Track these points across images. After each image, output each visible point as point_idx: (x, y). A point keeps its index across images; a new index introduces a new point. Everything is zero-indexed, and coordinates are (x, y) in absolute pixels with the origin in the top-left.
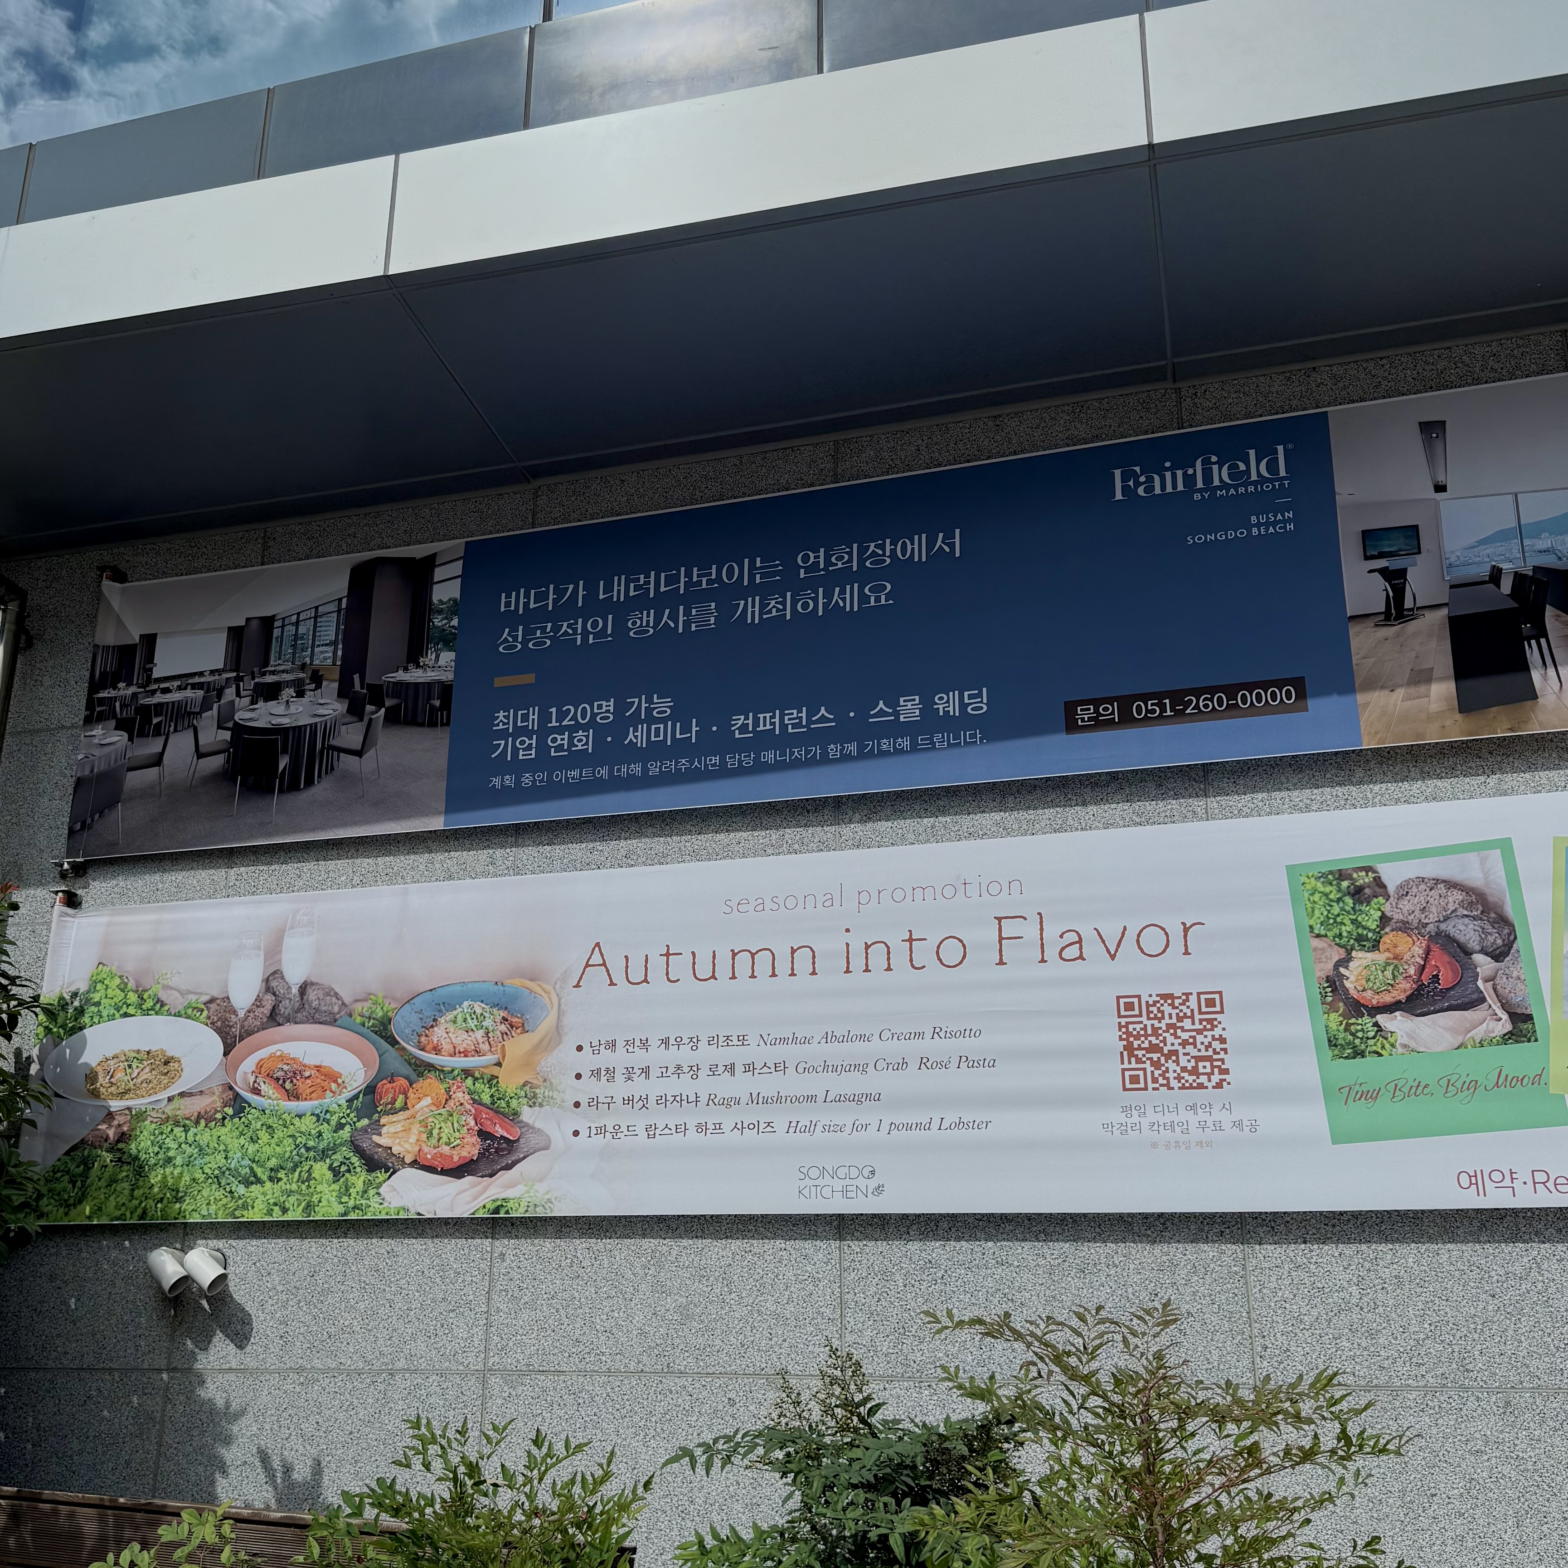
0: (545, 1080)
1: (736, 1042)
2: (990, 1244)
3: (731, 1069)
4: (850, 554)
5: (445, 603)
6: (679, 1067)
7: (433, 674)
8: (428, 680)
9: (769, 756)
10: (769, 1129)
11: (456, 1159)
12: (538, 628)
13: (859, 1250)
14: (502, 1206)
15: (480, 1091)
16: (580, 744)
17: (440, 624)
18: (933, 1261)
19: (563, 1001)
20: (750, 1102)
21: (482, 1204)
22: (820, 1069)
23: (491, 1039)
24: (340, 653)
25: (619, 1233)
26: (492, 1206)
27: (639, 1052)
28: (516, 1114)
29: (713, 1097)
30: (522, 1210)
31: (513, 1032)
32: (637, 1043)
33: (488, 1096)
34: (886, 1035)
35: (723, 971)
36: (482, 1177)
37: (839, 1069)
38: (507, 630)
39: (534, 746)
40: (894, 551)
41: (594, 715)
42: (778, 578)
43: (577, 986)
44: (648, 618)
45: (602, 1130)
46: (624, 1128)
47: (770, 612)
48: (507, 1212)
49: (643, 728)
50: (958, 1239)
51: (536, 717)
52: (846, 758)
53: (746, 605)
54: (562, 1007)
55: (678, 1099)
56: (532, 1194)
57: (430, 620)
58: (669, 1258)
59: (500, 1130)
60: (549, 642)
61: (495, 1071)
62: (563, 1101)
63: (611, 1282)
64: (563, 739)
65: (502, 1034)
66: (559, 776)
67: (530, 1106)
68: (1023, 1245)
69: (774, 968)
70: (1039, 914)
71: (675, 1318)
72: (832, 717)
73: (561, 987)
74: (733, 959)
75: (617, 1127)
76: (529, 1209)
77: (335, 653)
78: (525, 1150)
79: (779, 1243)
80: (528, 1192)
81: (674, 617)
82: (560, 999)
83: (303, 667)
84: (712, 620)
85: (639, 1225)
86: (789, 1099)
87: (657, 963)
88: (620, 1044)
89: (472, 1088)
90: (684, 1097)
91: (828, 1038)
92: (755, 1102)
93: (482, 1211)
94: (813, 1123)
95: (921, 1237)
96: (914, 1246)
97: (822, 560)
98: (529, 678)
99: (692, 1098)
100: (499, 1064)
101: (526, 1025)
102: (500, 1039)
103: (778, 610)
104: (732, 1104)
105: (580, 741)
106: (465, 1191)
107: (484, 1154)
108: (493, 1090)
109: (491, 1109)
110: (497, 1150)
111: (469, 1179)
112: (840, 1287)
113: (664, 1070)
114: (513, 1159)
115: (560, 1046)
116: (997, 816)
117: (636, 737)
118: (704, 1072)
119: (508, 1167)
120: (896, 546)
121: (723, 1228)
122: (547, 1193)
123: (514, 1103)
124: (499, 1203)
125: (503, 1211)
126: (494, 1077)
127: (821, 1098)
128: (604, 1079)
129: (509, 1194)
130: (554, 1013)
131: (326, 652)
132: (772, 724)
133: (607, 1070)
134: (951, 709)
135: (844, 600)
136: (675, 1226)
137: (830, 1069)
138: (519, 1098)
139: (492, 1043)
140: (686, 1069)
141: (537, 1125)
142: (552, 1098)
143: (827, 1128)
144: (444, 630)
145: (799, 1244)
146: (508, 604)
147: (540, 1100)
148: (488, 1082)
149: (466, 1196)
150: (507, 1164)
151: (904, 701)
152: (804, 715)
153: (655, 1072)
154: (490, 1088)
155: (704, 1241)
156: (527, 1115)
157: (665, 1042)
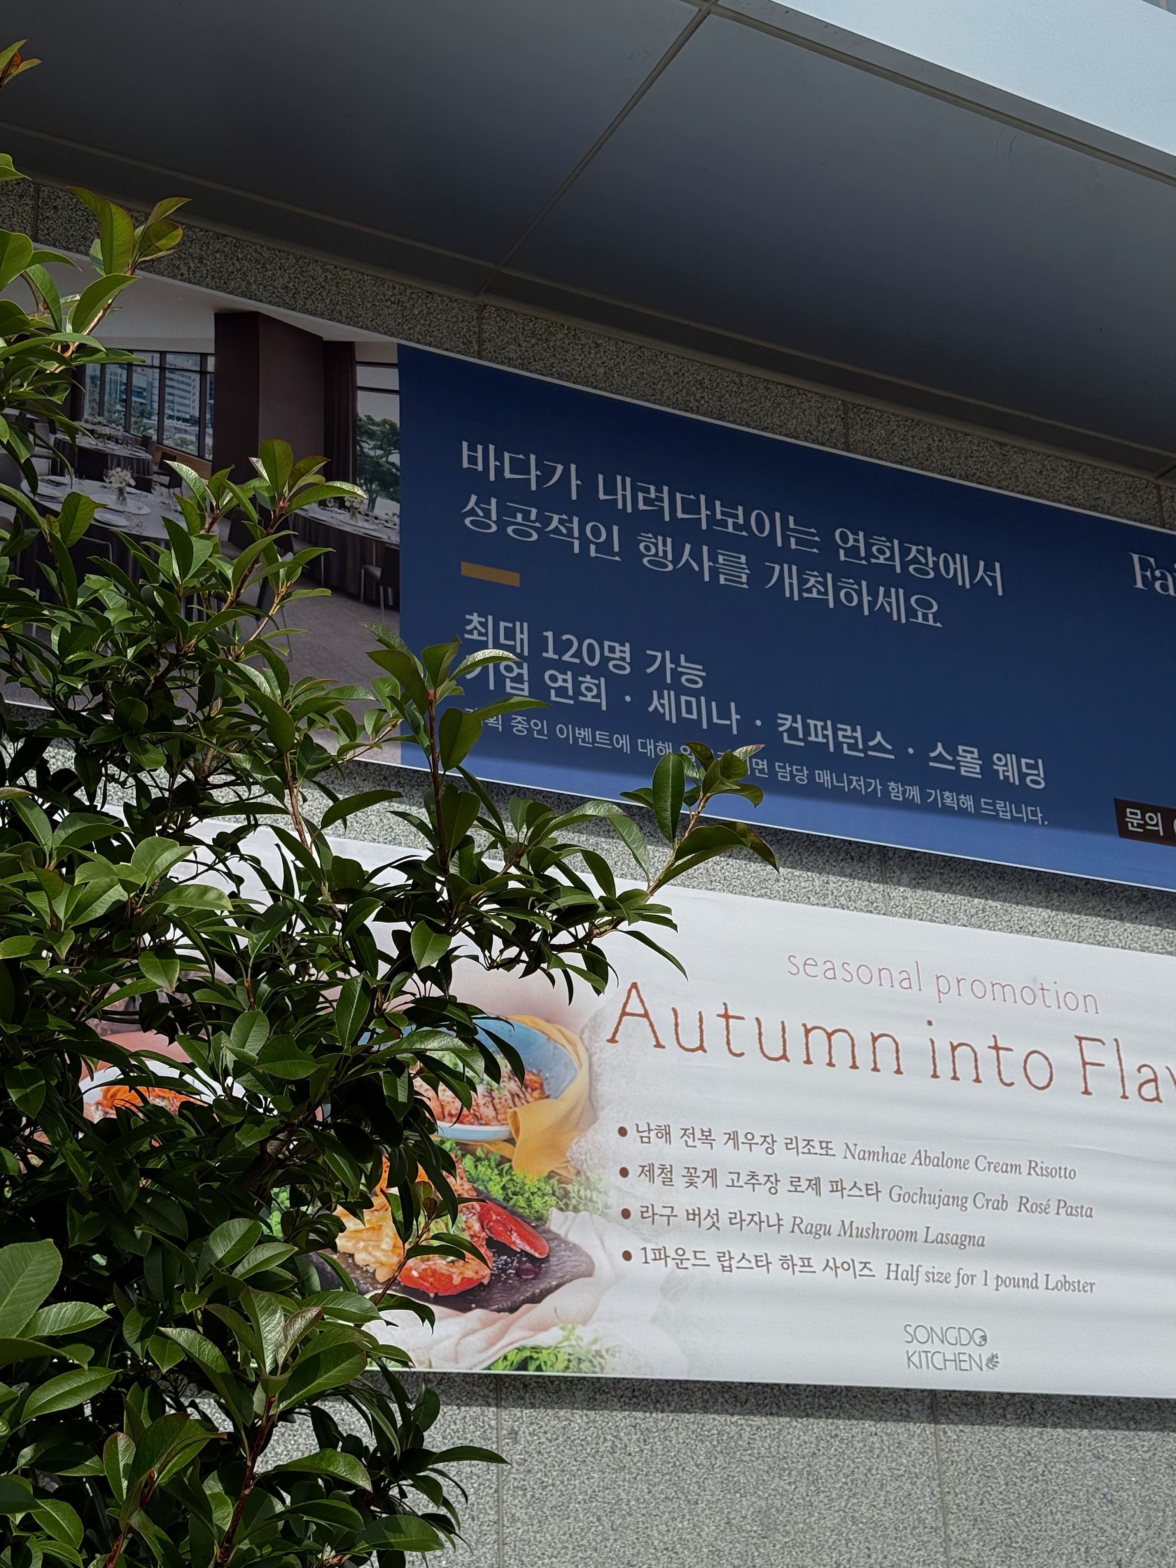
0: (578, 1173)
1: (818, 1150)
2: (1085, 1432)
3: (815, 1184)
4: (892, 549)
5: (378, 425)
6: (753, 1176)
7: (366, 525)
8: (361, 532)
9: (825, 778)
10: (866, 1272)
11: (456, 1280)
12: (521, 511)
13: (955, 1437)
14: (531, 1358)
15: (486, 1178)
16: (589, 694)
17: (372, 453)
18: (1032, 1452)
19: (595, 1058)
20: (842, 1233)
21: (501, 1354)
22: (916, 1198)
23: (496, 1101)
24: (209, 441)
25: (673, 1404)
26: (517, 1358)
27: (702, 1148)
28: (541, 1218)
29: (798, 1221)
30: (560, 1365)
31: (528, 1095)
32: (698, 1135)
33: (498, 1187)
34: (982, 1164)
35: (796, 1051)
36: (499, 1311)
37: (937, 1200)
38: (474, 498)
39: (526, 678)
40: (936, 564)
41: (605, 660)
42: (815, 550)
43: (613, 1040)
44: (664, 547)
45: (661, 1255)
46: (689, 1255)
47: (809, 591)
48: (539, 1368)
49: (669, 697)
50: (1055, 1426)
51: (525, 637)
52: (907, 804)
53: (782, 571)
54: (595, 1067)
55: (756, 1218)
56: (574, 1343)
57: (356, 443)
58: (740, 1443)
59: (518, 1241)
60: (535, 537)
61: (507, 1150)
62: (607, 1207)
63: (668, 1477)
64: (565, 680)
65: (512, 1095)
66: (564, 731)
67: (561, 1209)
68: (1116, 1433)
69: (854, 1057)
70: (1116, 1040)
71: (755, 1528)
72: (890, 747)
73: (590, 1038)
74: (807, 1036)
75: (680, 1252)
76: (571, 1365)
77: (201, 437)
78: (559, 1274)
79: (868, 1425)
80: (567, 1339)
81: (696, 555)
82: (590, 1057)
83: (145, 442)
84: (744, 579)
85: (699, 1394)
86: (886, 1234)
87: (714, 1025)
88: (676, 1133)
89: (473, 1172)
90: (764, 1218)
91: (922, 1158)
92: (848, 1234)
93: (501, 1364)
94: (915, 1269)
95: (1018, 1421)
96: (1012, 1433)
97: (862, 545)
98: (512, 579)
99: (773, 1221)
100: (511, 1141)
101: (545, 1086)
102: (510, 1102)
103: (819, 592)
104: (821, 1232)
105: (589, 689)
106: (474, 1331)
107: (498, 1276)
108: (505, 1179)
109: (505, 1208)
110: (519, 1273)
111: (477, 1314)
112: (939, 1486)
113: (735, 1176)
114: (542, 1286)
115: (595, 1126)
116: (1045, 913)
117: (663, 706)
118: (784, 1186)
119: (536, 1299)
120: (938, 558)
121: (802, 1403)
122: (595, 1342)
123: (537, 1203)
124: (527, 1353)
125: (532, 1366)
126: (504, 1160)
127: (921, 1237)
128: (658, 1180)
129: (542, 1339)
130: (583, 1075)
131: (186, 432)
132: (825, 737)
133: (663, 1168)
134: (1010, 774)
135: (890, 604)
136: (744, 1398)
137: (927, 1199)
138: (544, 1195)
139: (498, 1106)
140: (763, 1180)
141: (573, 1238)
142: (591, 1200)
143: (931, 1276)
144: (379, 465)
145: (891, 1426)
146: (473, 460)
147: (574, 1202)
148: (498, 1165)
149: (477, 1340)
150: (533, 1294)
151: (964, 751)
152: (858, 734)
153: (723, 1179)
154: (500, 1174)
155: (781, 1419)
156: (557, 1222)
157: (733, 1137)
